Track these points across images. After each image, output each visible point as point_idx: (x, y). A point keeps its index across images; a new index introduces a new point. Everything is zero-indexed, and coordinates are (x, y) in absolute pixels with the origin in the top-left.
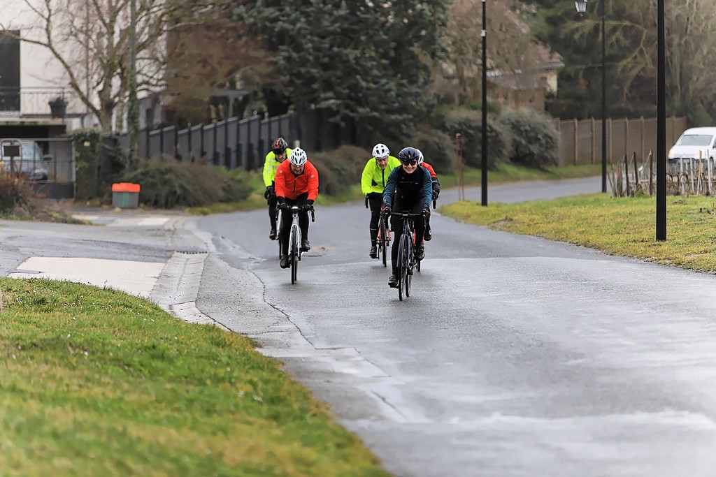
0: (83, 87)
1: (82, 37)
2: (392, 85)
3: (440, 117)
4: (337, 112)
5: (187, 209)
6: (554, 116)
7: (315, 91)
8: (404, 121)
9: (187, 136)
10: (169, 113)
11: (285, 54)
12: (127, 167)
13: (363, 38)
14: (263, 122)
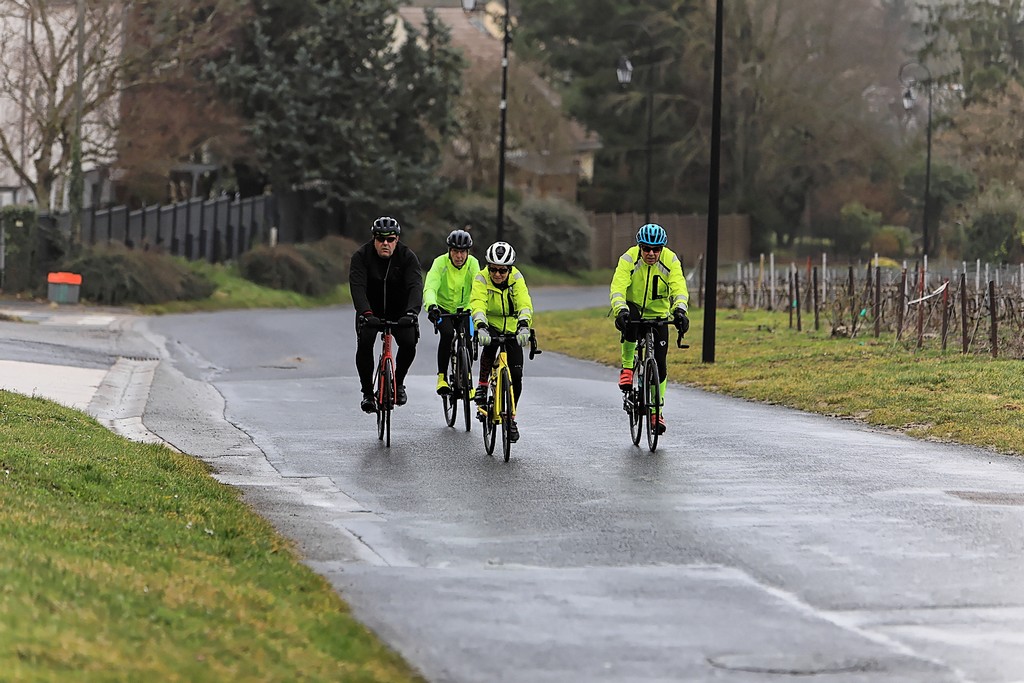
0: (17, 155)
1: (18, 93)
2: (392, 164)
3: (448, 205)
4: (322, 196)
5: (138, 307)
6: (588, 208)
7: (298, 168)
8: (405, 208)
9: (140, 219)
10: (120, 190)
11: (262, 122)
12: (67, 253)
13: (358, 106)
14: (233, 204)
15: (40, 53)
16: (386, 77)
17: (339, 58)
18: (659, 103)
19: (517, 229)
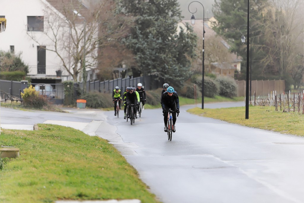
0: (68, 67)
1: (67, 49)
2: (177, 67)
3: (194, 79)
4: (158, 76)
5: (102, 109)
6: (237, 79)
7: (150, 69)
8: (181, 80)
9: (103, 84)
10: (98, 76)
11: (139, 56)
12: (82, 94)
13: (167, 50)
14: (131, 79)
15: (73, 37)
16: (175, 42)
17: (161, 37)
18: (258, 48)
19: (215, 85)
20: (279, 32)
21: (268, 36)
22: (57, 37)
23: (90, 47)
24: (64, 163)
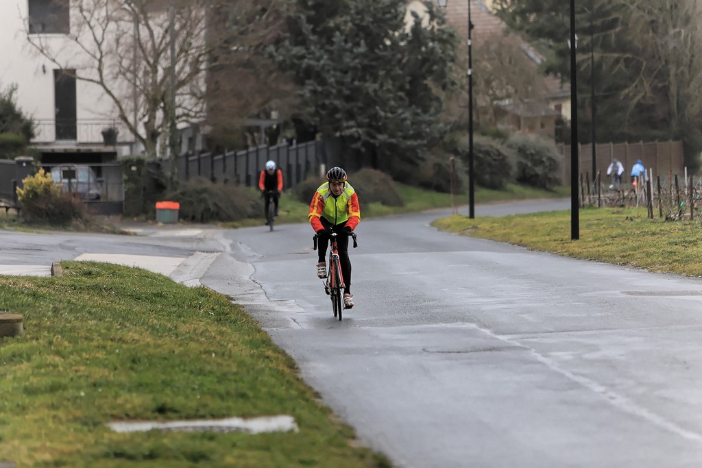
0: (131, 119)
1: (129, 75)
2: (407, 114)
3: (453, 142)
4: (359, 139)
5: (220, 224)
7: (339, 120)
8: (419, 146)
9: (222, 161)
10: (209, 141)
11: (311, 88)
12: (169, 187)
13: (382, 73)
14: (291, 148)
15: (144, 46)
16: (401, 50)
17: (365, 39)
18: (612, 60)
19: (504, 158)
20: (664, 21)
21: (638, 31)
22: (104, 47)
23: (187, 69)
24: (125, 346)
